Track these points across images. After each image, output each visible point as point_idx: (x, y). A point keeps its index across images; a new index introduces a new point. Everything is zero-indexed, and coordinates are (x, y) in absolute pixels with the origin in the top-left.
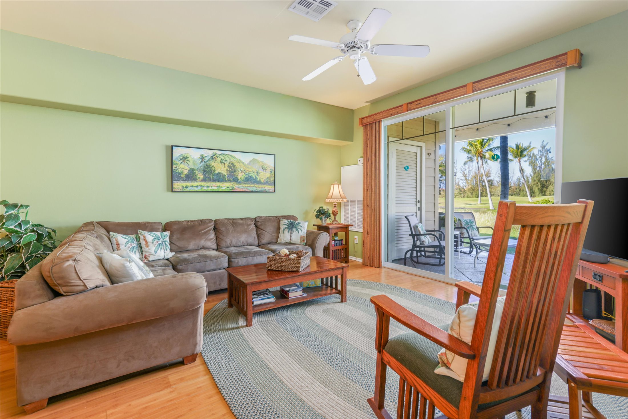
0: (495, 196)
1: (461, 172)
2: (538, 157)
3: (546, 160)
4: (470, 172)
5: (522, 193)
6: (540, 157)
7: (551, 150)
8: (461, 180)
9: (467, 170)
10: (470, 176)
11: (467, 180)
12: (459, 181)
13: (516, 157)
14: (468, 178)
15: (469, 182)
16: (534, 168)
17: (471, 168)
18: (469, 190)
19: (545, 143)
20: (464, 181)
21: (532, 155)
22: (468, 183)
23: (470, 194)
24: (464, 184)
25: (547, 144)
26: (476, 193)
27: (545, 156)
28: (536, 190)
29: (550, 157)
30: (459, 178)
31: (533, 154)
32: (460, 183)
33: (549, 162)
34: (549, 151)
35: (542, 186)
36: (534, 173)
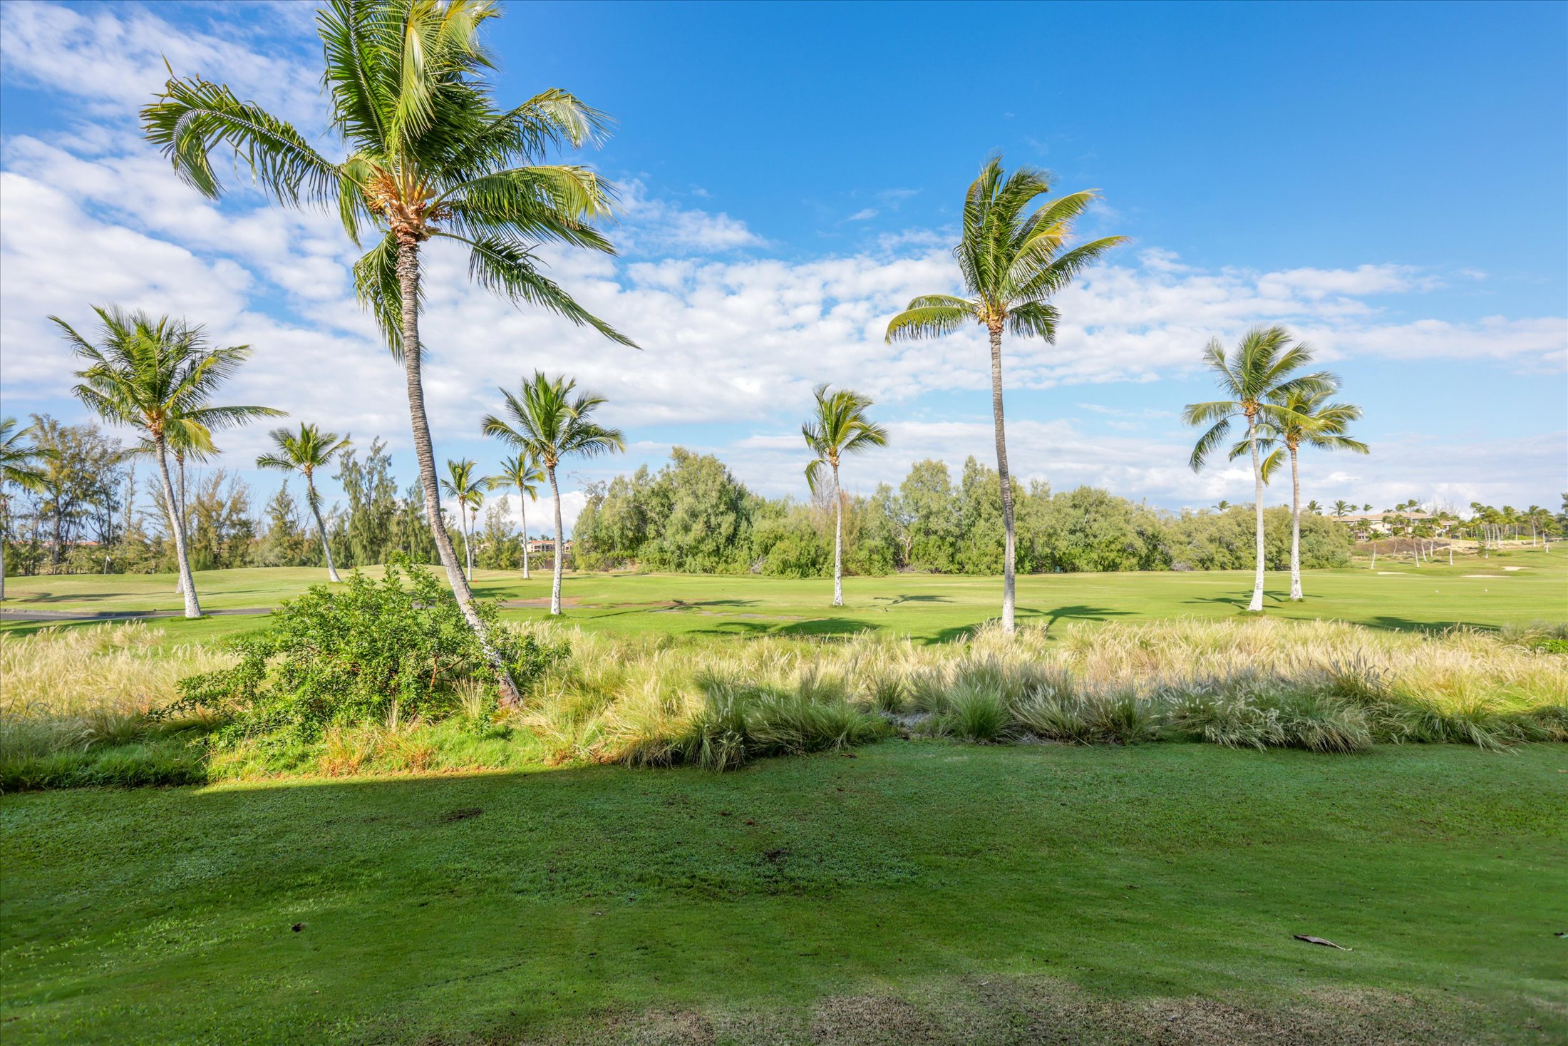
0: (256, 564)
1: (152, 491)
2: (364, 472)
3: (381, 480)
6: (368, 473)
7: (392, 461)
8: (151, 515)
12: (141, 520)
13: (300, 460)
16: (356, 499)
19: (379, 444)
20: (162, 521)
21: (351, 465)
24: (160, 528)
25: (384, 445)
26: (196, 557)
27: (380, 472)
28: (358, 551)
29: (389, 476)
30: (141, 509)
31: (355, 464)
32: (145, 525)
33: (386, 487)
34: (387, 461)
35: (371, 542)
36: (356, 509)
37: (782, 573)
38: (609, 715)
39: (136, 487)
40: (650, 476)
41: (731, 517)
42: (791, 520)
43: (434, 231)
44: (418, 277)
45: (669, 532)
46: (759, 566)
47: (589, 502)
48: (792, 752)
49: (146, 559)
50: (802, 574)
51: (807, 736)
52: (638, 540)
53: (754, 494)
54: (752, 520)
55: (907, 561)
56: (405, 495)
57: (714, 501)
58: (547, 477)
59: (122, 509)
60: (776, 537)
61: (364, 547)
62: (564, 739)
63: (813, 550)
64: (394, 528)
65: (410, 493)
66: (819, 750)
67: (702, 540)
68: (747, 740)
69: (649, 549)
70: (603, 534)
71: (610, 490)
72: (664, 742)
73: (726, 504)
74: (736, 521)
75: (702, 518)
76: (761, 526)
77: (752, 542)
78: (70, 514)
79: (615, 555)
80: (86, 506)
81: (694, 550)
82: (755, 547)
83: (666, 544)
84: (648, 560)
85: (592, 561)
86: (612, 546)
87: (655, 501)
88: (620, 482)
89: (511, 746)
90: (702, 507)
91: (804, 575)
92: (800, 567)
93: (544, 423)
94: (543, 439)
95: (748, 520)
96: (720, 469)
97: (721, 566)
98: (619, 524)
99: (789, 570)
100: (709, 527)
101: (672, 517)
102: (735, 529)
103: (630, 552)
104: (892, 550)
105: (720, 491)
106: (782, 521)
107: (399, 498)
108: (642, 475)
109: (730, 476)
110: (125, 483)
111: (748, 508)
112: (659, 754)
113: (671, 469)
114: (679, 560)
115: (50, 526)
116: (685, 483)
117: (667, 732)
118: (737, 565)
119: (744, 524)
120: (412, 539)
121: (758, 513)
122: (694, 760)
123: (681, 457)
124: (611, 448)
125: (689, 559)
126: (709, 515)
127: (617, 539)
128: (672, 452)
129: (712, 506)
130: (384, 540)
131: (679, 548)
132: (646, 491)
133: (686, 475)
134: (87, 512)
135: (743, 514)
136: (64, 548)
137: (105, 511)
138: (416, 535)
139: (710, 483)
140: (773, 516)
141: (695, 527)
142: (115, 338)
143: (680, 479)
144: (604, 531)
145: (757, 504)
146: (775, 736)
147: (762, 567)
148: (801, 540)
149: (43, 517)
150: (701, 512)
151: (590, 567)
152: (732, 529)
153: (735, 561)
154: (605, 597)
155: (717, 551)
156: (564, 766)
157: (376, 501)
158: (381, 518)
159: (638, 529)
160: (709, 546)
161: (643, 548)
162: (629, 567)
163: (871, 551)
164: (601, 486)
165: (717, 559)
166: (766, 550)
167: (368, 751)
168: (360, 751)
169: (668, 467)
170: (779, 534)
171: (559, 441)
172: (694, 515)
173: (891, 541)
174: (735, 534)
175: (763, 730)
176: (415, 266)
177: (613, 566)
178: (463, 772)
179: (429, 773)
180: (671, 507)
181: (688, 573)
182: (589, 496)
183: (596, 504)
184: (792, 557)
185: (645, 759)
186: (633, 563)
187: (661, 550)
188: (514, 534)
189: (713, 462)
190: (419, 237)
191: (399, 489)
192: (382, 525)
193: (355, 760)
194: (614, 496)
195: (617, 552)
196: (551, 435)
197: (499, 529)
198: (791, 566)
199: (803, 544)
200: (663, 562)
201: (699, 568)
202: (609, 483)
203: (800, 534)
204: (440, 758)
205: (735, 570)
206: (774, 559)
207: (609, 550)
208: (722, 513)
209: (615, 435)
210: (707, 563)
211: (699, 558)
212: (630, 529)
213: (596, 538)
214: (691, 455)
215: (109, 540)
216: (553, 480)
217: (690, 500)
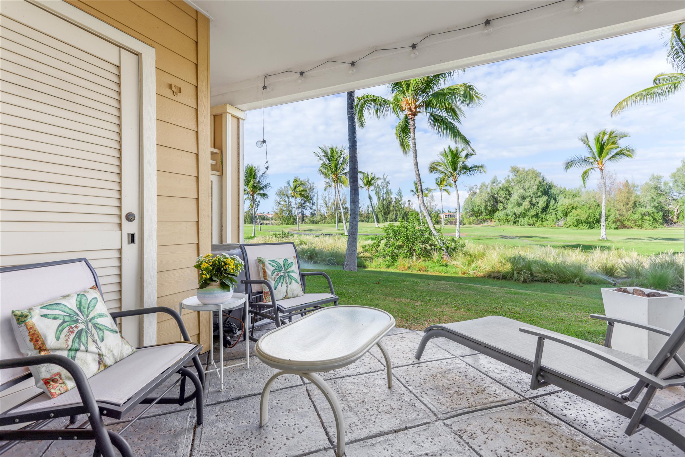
2: (381, 188)
3: (387, 190)
4: (330, 198)
5: (370, 220)
7: (390, 182)
9: (327, 197)
10: (330, 203)
11: (327, 206)
12: (320, 208)
13: (365, 185)
14: (328, 205)
15: (329, 208)
16: (379, 198)
17: (330, 195)
18: (329, 216)
19: (385, 176)
22: (328, 210)
23: (330, 221)
24: (325, 210)
25: (387, 177)
26: (334, 220)
27: (386, 187)
28: (380, 217)
29: (389, 189)
30: (320, 205)
31: (378, 185)
32: (321, 209)
33: (388, 193)
34: (388, 183)
35: (385, 214)
36: (379, 202)
37: (576, 226)
38: (480, 263)
39: (319, 197)
40: (499, 181)
41: (545, 198)
42: (583, 198)
43: (419, 112)
44: (415, 127)
45: (509, 207)
46: (561, 223)
47: (470, 195)
48: (552, 282)
49: (322, 220)
50: (590, 227)
51: (560, 278)
52: (494, 210)
53: (559, 186)
54: (557, 200)
55: (675, 220)
56: (395, 196)
57: (535, 191)
58: (454, 186)
59: (315, 204)
60: (573, 208)
61: (383, 216)
62: (465, 268)
63: (598, 214)
64: (391, 208)
65: (397, 195)
66: (565, 283)
67: (529, 210)
68: (532, 274)
69: (500, 214)
70: (476, 209)
71: (480, 189)
72: (498, 272)
73: (541, 192)
74: (547, 200)
75: (528, 200)
76: (563, 202)
77: (557, 211)
78: (304, 207)
79: (482, 218)
80: (307, 204)
81: (523, 215)
82: (559, 213)
83: (509, 212)
84: (499, 220)
85: (471, 221)
86: (481, 214)
87: (502, 193)
88: (483, 186)
89: (448, 269)
90: (528, 194)
91: (591, 227)
92: (588, 223)
93: (452, 165)
94: (452, 172)
95: (555, 199)
96: (538, 175)
97: (539, 223)
98: (484, 204)
99: (581, 225)
100: (532, 204)
101: (511, 200)
102: (547, 204)
103: (489, 217)
104: (661, 213)
105: (538, 186)
106: (576, 199)
107: (393, 196)
108: (494, 181)
109: (543, 178)
110: (316, 196)
111: (555, 193)
112: (498, 275)
113: (510, 178)
114: (516, 219)
115: (300, 210)
116: (518, 183)
117: (501, 270)
118: (548, 222)
119: (553, 202)
120: (398, 213)
121: (561, 196)
122: (511, 279)
123: (515, 171)
124: (481, 172)
125: (521, 219)
126: (532, 198)
127: (483, 211)
128: (510, 169)
129: (533, 193)
130: (389, 213)
131: (515, 214)
132: (497, 188)
133: (518, 179)
134: (308, 206)
135: (552, 197)
136: (303, 217)
137: (312, 205)
138: (400, 211)
139: (532, 182)
140: (571, 197)
141: (524, 203)
142: (325, 155)
143: (515, 181)
144: (476, 207)
145: (561, 191)
146: (545, 275)
147: (563, 223)
148: (589, 209)
149: (299, 208)
150: (527, 197)
151: (470, 223)
152: (545, 204)
153: (547, 220)
154: (478, 233)
155: (537, 216)
156: (465, 276)
157: (385, 198)
158: (387, 205)
159: (494, 206)
160: (533, 212)
161: (496, 214)
162: (489, 223)
163: (643, 215)
164: (475, 187)
165: (536, 219)
166: (566, 214)
167: (409, 265)
168: (407, 265)
169: (509, 176)
170: (575, 206)
171: (457, 171)
172: (524, 198)
173: (660, 208)
174: (547, 207)
175: (540, 273)
176: (414, 124)
177: (481, 223)
178: (434, 274)
179: (425, 273)
180: (510, 195)
181: (520, 226)
182: (470, 192)
183: (473, 196)
184: (583, 217)
185: (492, 276)
186: (491, 221)
187: (507, 215)
188: (437, 210)
189: (534, 172)
190: (415, 115)
191: (393, 194)
192: (388, 207)
193: (406, 267)
194: (481, 192)
195: (483, 217)
196: (455, 169)
197: (431, 208)
198: (582, 223)
199: (591, 211)
200: (508, 221)
201: (526, 223)
202: (479, 186)
203: (589, 206)
204: (428, 269)
205: (547, 224)
206: (571, 219)
207: (479, 216)
208: (539, 197)
209: (481, 167)
210: (531, 221)
211: (527, 219)
212: (490, 206)
213: (473, 210)
214: (521, 169)
215: (313, 214)
216: (456, 187)
217: (522, 191)
